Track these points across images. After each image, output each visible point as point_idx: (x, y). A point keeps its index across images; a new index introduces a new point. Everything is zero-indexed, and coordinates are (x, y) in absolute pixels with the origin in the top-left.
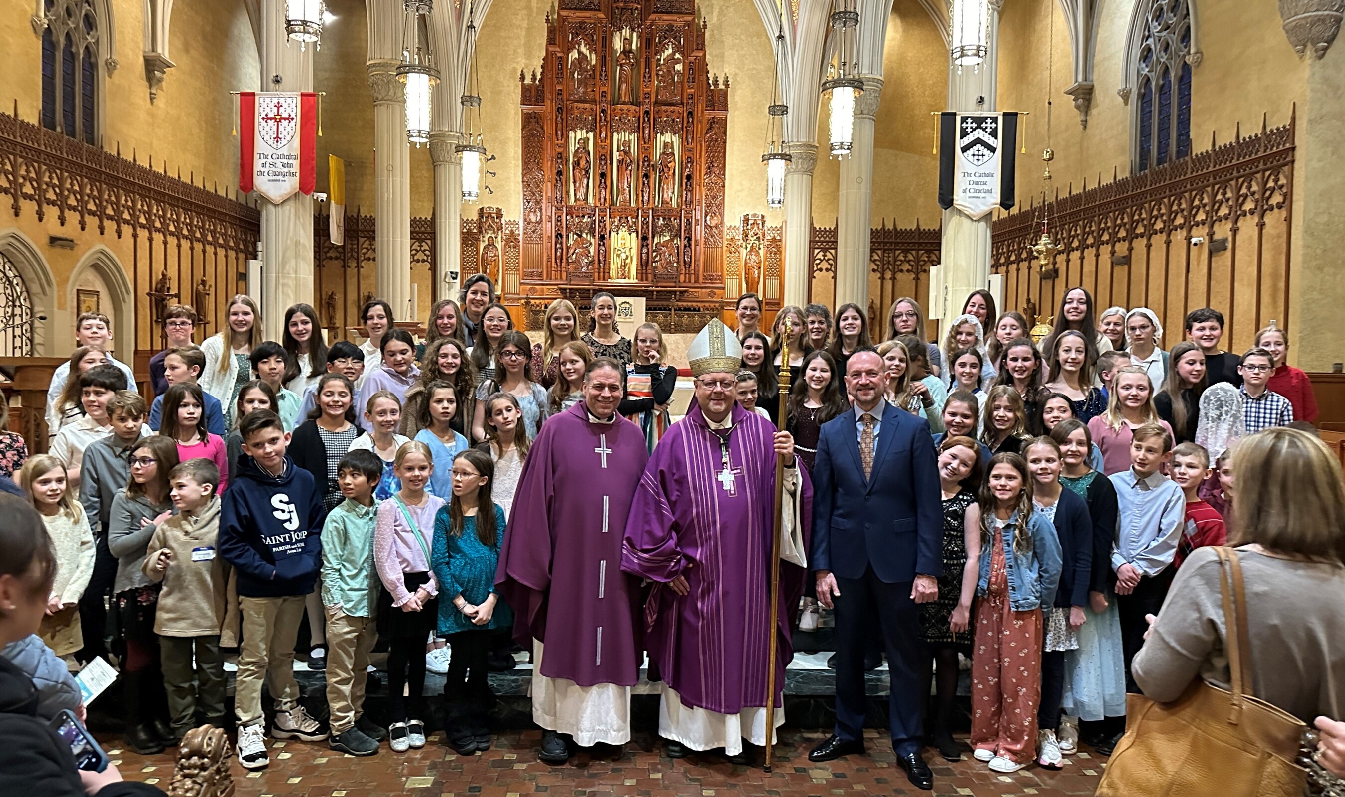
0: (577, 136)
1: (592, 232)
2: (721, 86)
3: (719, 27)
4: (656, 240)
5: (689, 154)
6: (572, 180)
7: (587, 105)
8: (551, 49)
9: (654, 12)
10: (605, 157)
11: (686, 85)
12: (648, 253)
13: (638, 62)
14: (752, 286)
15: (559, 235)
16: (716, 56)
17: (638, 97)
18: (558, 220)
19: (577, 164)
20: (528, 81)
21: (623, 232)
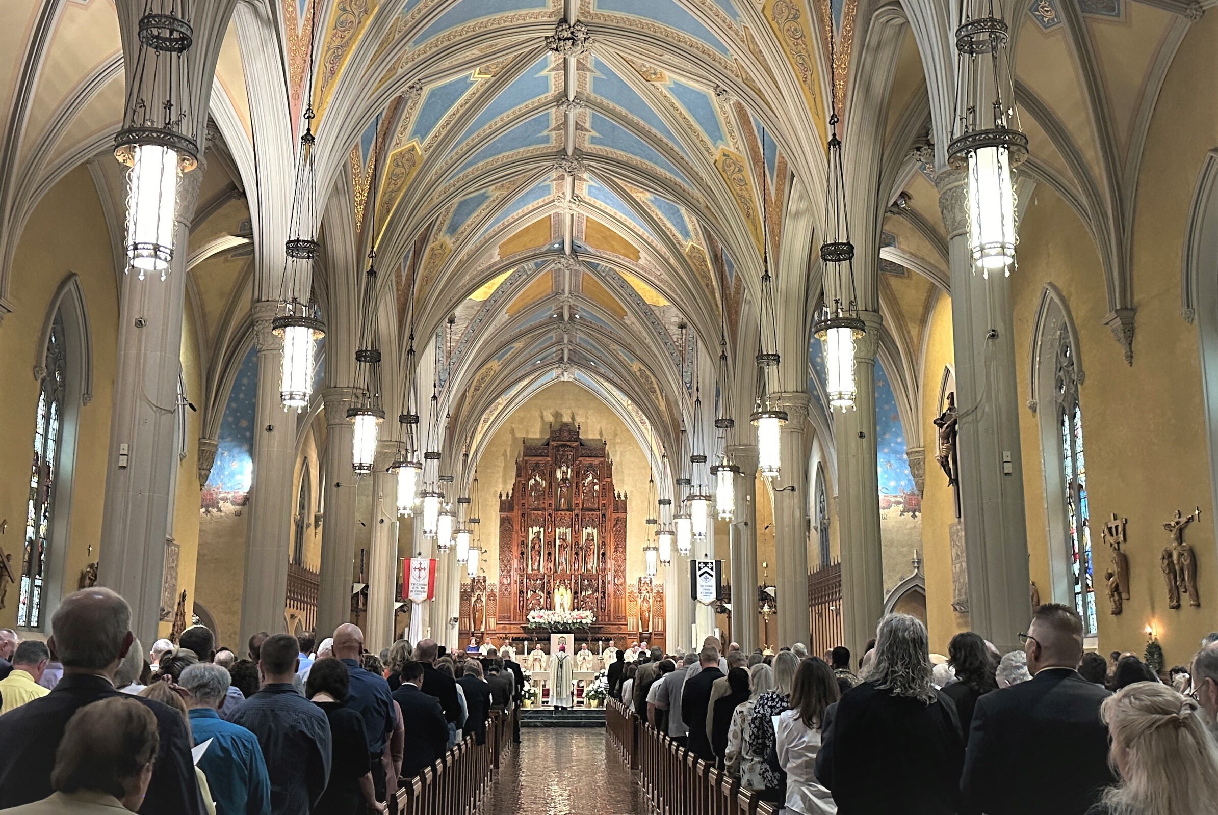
0: (533, 531)
1: (542, 590)
2: (623, 498)
3: (621, 464)
4: (583, 594)
5: (603, 540)
6: (530, 557)
7: (540, 513)
8: (519, 479)
9: (581, 457)
10: (551, 543)
11: (601, 498)
12: (578, 602)
13: (571, 485)
14: (645, 624)
15: (521, 592)
16: (619, 480)
17: (571, 506)
18: (522, 582)
19: (533, 548)
20: (504, 498)
21: (562, 589)
